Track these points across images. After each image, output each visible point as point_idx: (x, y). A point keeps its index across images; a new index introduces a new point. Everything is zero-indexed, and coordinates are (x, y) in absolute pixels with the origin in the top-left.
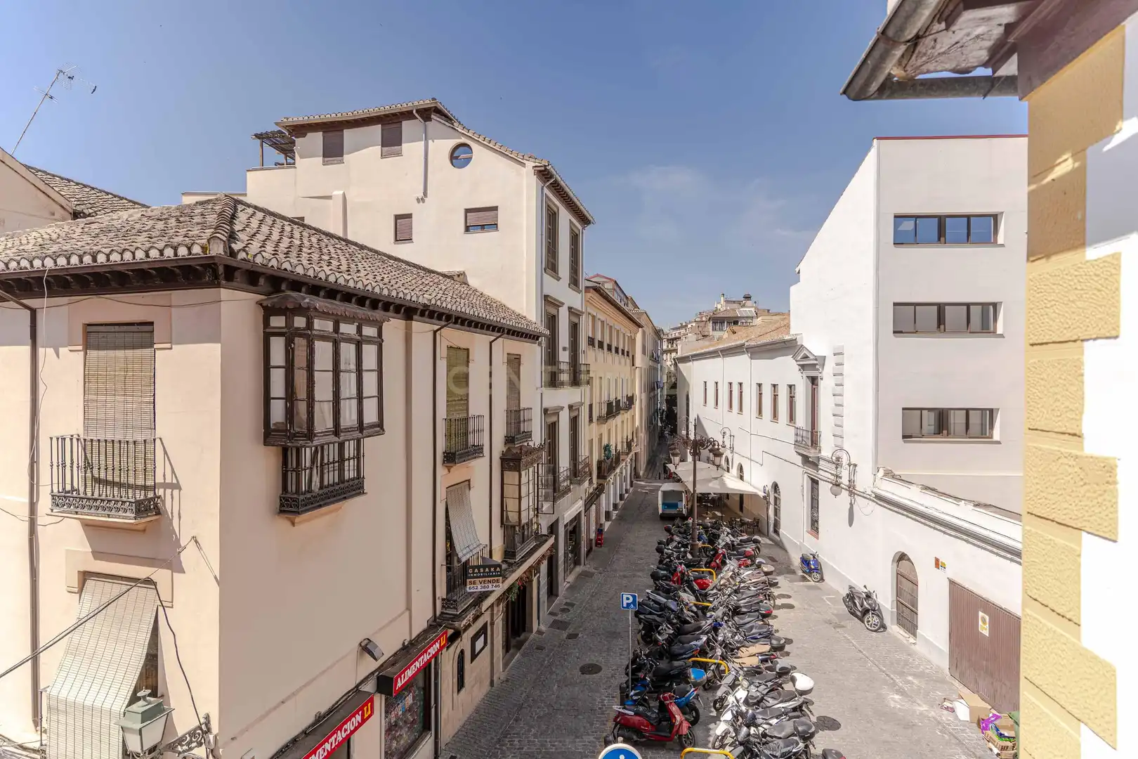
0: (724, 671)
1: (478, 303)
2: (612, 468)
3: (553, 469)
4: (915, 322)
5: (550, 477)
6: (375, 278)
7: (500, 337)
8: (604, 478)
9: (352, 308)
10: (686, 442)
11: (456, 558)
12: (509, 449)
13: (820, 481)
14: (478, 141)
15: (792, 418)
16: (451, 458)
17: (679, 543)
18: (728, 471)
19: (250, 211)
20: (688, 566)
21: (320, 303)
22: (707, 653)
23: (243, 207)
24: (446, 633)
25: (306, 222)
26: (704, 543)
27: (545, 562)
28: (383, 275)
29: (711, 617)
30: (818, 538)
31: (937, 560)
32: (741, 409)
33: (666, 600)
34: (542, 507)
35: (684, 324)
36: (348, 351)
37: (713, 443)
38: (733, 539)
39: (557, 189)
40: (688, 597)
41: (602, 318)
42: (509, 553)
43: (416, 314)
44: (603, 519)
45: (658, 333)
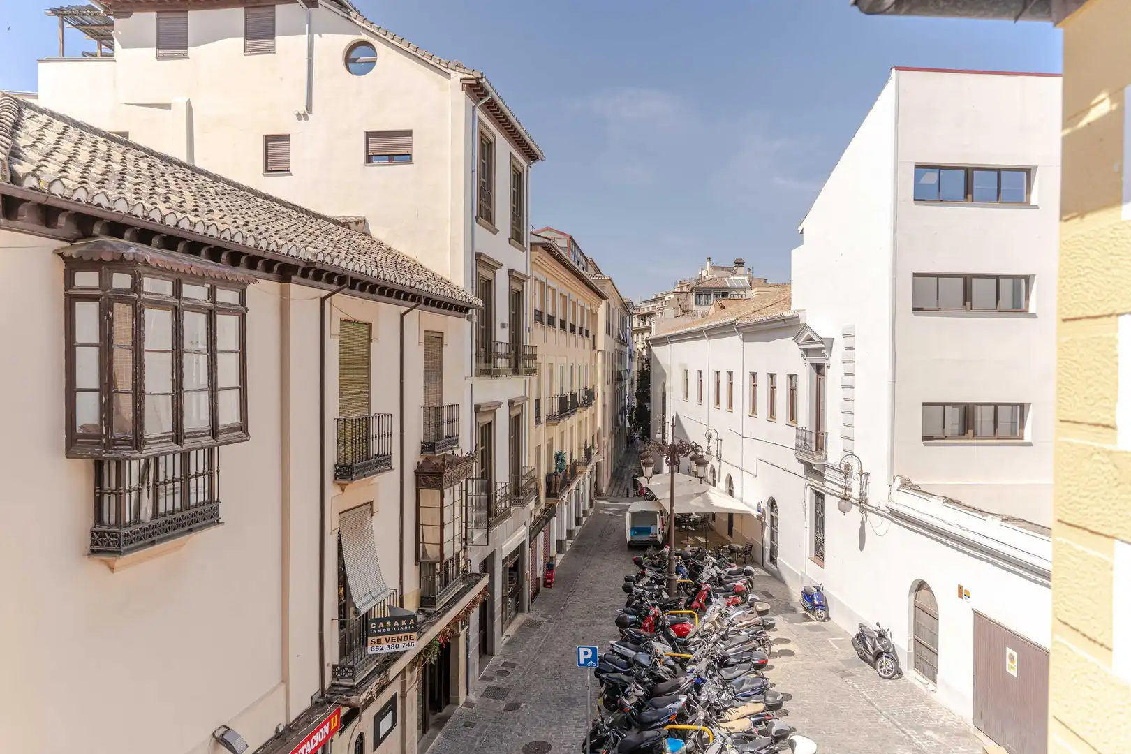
0: (707, 740)
1: (384, 261)
2: (566, 483)
3: (487, 486)
4: (938, 298)
5: (484, 496)
6: (235, 222)
7: (415, 307)
8: (556, 496)
9: (201, 263)
10: (661, 447)
11: (352, 609)
12: (427, 460)
13: (826, 495)
14: (384, 39)
15: (792, 415)
16: (344, 472)
17: (652, 579)
18: (714, 485)
19: (44, 119)
20: (663, 608)
21: (152, 254)
22: (687, 718)
23: (33, 113)
24: (338, 712)
25: (131, 139)
26: (683, 578)
27: (476, 610)
28: (247, 219)
29: (691, 671)
30: (822, 566)
31: (960, 588)
32: (730, 405)
33: (634, 653)
34: (473, 536)
35: (660, 296)
36: (195, 325)
37: (696, 449)
38: (719, 571)
39: (493, 109)
40: (662, 648)
41: (555, 286)
42: (426, 600)
43: (295, 274)
44: (553, 552)
45: (626, 307)
